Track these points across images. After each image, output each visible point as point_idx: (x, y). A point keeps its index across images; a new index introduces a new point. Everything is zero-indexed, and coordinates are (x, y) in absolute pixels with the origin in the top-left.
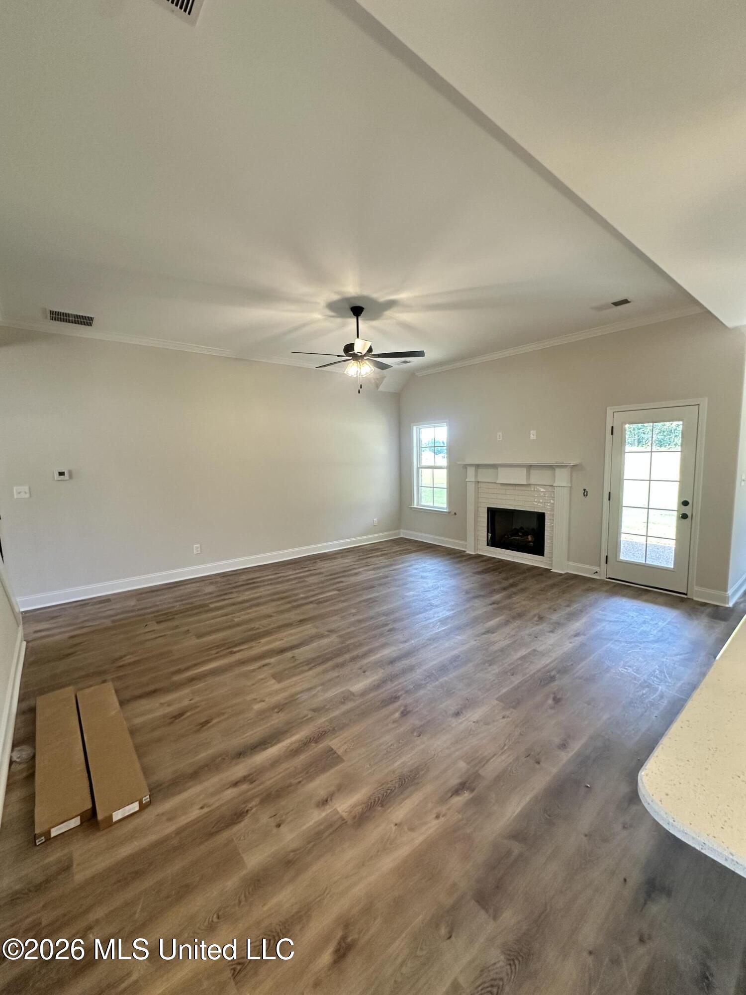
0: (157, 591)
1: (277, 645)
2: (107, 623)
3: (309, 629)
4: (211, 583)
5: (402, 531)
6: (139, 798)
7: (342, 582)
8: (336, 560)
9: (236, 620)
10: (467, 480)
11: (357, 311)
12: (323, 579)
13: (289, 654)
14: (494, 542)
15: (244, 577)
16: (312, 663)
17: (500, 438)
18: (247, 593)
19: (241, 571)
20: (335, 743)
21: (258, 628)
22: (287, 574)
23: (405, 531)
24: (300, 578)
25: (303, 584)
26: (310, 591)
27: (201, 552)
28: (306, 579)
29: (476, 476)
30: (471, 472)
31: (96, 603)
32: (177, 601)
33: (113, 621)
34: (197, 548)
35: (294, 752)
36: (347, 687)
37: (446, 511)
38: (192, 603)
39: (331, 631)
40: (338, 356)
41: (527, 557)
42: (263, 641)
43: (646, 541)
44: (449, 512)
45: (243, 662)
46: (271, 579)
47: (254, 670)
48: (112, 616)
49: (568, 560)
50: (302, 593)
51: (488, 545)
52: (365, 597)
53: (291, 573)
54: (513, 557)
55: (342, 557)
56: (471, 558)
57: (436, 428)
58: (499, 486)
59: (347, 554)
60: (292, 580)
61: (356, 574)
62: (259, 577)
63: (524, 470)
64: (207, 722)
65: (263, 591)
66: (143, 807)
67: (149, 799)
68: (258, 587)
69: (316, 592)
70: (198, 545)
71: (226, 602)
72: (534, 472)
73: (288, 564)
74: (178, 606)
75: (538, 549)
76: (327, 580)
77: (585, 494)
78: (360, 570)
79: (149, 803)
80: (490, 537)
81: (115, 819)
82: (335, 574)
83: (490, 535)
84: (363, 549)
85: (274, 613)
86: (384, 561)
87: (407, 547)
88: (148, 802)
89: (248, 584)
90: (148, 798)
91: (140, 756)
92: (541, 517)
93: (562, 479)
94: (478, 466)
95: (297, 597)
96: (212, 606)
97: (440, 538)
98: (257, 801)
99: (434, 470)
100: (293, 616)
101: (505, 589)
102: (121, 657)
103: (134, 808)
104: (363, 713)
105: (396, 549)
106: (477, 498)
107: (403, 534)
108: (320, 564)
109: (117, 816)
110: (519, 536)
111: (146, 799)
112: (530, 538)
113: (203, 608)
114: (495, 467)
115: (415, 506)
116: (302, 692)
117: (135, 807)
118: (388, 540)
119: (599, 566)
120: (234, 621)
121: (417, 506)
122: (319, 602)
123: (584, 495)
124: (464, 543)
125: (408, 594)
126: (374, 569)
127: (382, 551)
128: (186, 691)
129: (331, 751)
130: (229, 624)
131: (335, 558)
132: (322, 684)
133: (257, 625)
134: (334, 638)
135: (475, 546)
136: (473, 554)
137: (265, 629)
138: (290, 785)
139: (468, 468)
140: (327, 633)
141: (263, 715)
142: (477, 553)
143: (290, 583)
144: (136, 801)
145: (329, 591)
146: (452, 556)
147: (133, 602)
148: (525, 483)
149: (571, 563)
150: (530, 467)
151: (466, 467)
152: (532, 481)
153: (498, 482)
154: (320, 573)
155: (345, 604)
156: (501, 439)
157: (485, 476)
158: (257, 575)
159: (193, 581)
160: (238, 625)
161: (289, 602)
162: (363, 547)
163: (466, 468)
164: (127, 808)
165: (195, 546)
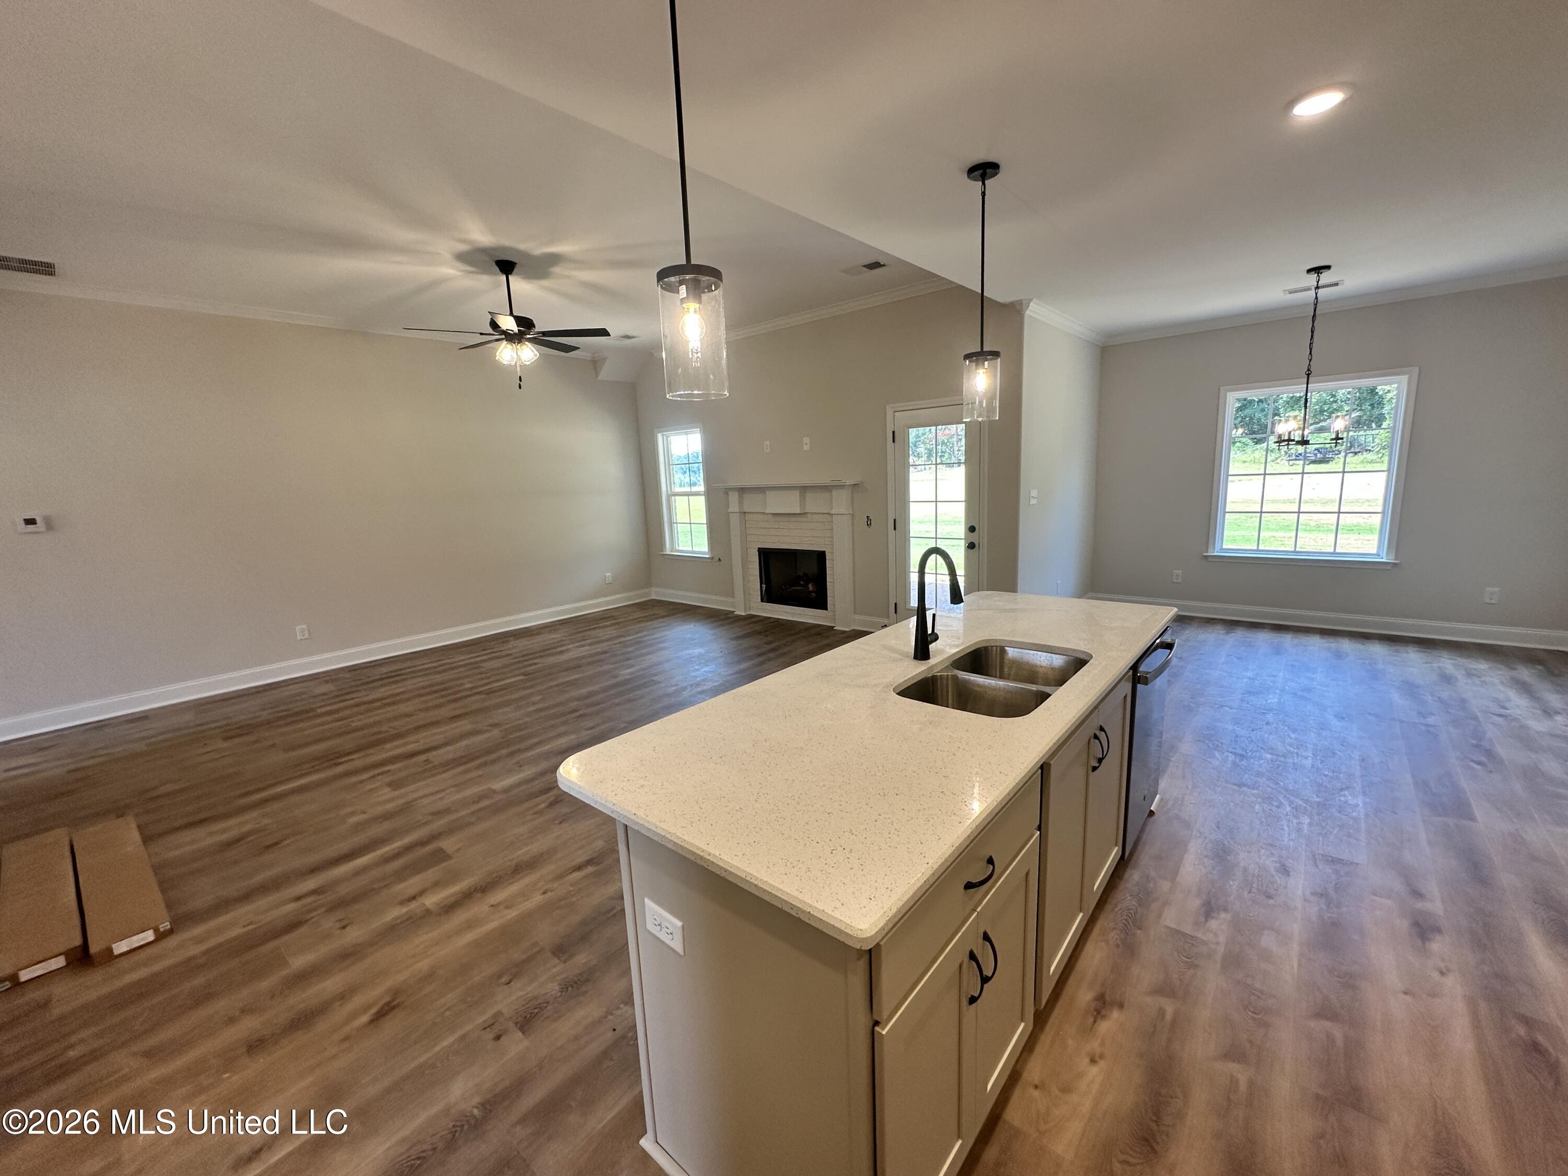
0: (232, 698)
1: (411, 747)
2: (140, 747)
3: (464, 725)
4: (327, 682)
5: (654, 589)
6: (153, 925)
7: (535, 664)
8: (539, 636)
9: (354, 725)
10: (730, 510)
11: (506, 267)
12: (511, 661)
13: (423, 757)
14: (770, 596)
15: (384, 670)
16: (448, 765)
17: (767, 449)
18: (382, 690)
19: (381, 662)
20: (447, 844)
21: (386, 732)
22: (456, 659)
23: (657, 589)
24: (476, 663)
25: (479, 671)
26: (483, 679)
27: (309, 635)
28: (482, 665)
29: (741, 502)
30: (734, 497)
31: (121, 724)
32: (264, 710)
33: (150, 744)
34: (302, 631)
35: (387, 859)
36: (489, 786)
37: (707, 556)
38: (289, 710)
39: (496, 725)
40: (481, 334)
41: (810, 614)
42: (388, 746)
43: (936, 580)
44: (712, 558)
45: (348, 774)
46: (427, 669)
47: (362, 782)
48: (149, 738)
49: (855, 613)
50: (471, 682)
51: (762, 601)
52: (561, 681)
53: (462, 658)
54: (793, 614)
55: (550, 632)
56: (739, 618)
57: (689, 436)
58: (770, 517)
59: (558, 627)
60: (461, 666)
61: (561, 652)
62: (409, 668)
63: (797, 493)
64: (276, 844)
65: (410, 684)
66: (161, 936)
67: (169, 927)
68: (405, 679)
69: (491, 680)
70: (304, 626)
71: (346, 703)
72: (809, 496)
73: (459, 648)
74: (265, 715)
75: (819, 601)
76: (515, 663)
77: (869, 522)
78: (571, 646)
79: (170, 932)
80: (764, 589)
81: (117, 951)
82: (532, 654)
83: (764, 586)
84: (586, 618)
85: (416, 711)
86: (611, 632)
87: (656, 612)
88: (168, 930)
89: (389, 678)
90: (167, 926)
91: (163, 891)
92: (820, 557)
93: (841, 503)
94: (742, 490)
95: (460, 688)
96: (319, 711)
97: (703, 596)
98: (324, 909)
99: (690, 497)
100: (446, 712)
101: (760, 655)
102: (154, 789)
103: (147, 938)
104: (497, 809)
105: (639, 614)
106: (745, 535)
107: (655, 594)
108: (513, 643)
109: (120, 947)
110: (801, 585)
111: (165, 926)
112: (811, 587)
113: (306, 714)
114: (762, 490)
115: (668, 553)
116: (422, 798)
117: (149, 936)
118: (632, 604)
119: (888, 617)
120: (350, 726)
121: (671, 551)
122: (491, 692)
123: (868, 525)
124: (730, 600)
125: (622, 673)
126: (590, 644)
127: (615, 619)
128: (255, 814)
129: (441, 850)
130: (342, 730)
131: (539, 634)
132: (455, 786)
133: (384, 728)
134: (496, 732)
135: (745, 604)
136: (743, 614)
137: (396, 731)
138: (373, 889)
139: (730, 493)
140: (485, 728)
141: (358, 828)
142: (748, 613)
143: (457, 671)
144: (150, 929)
145: (509, 678)
146: (713, 619)
147: (188, 717)
148: (798, 511)
149: (857, 617)
150: (804, 489)
151: (727, 491)
152: (809, 508)
153: (767, 512)
154: (508, 655)
155: (528, 691)
156: (769, 451)
157: (752, 504)
158: (409, 664)
159: (297, 681)
160: (356, 730)
161: (443, 696)
162: (589, 616)
163: (727, 493)
164: (135, 938)
165: (298, 628)
